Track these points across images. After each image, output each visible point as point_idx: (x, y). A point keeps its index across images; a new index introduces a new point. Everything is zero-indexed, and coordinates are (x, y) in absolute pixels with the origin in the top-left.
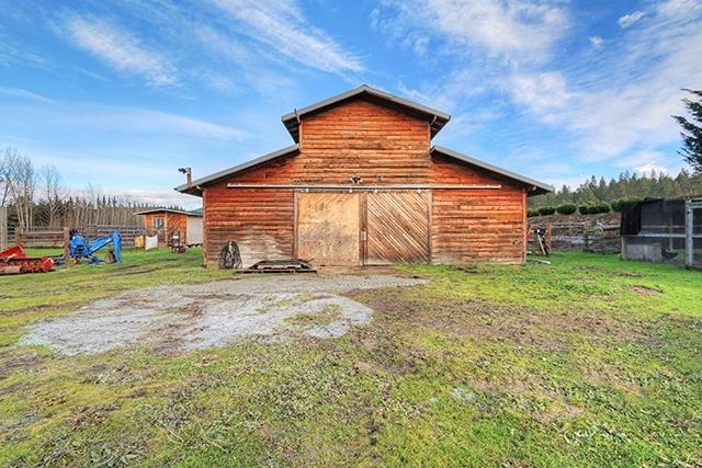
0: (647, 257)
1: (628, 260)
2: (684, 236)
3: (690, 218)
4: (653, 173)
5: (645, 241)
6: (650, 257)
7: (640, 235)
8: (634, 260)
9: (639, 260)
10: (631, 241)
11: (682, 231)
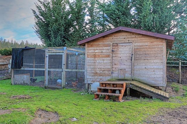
0: (25, 82)
1: (15, 84)
2: (44, 69)
3: (47, 60)
4: (12, 41)
5: (24, 72)
6: (27, 82)
7: (22, 69)
8: (19, 84)
9: (21, 84)
10: (17, 72)
11: (43, 67)
